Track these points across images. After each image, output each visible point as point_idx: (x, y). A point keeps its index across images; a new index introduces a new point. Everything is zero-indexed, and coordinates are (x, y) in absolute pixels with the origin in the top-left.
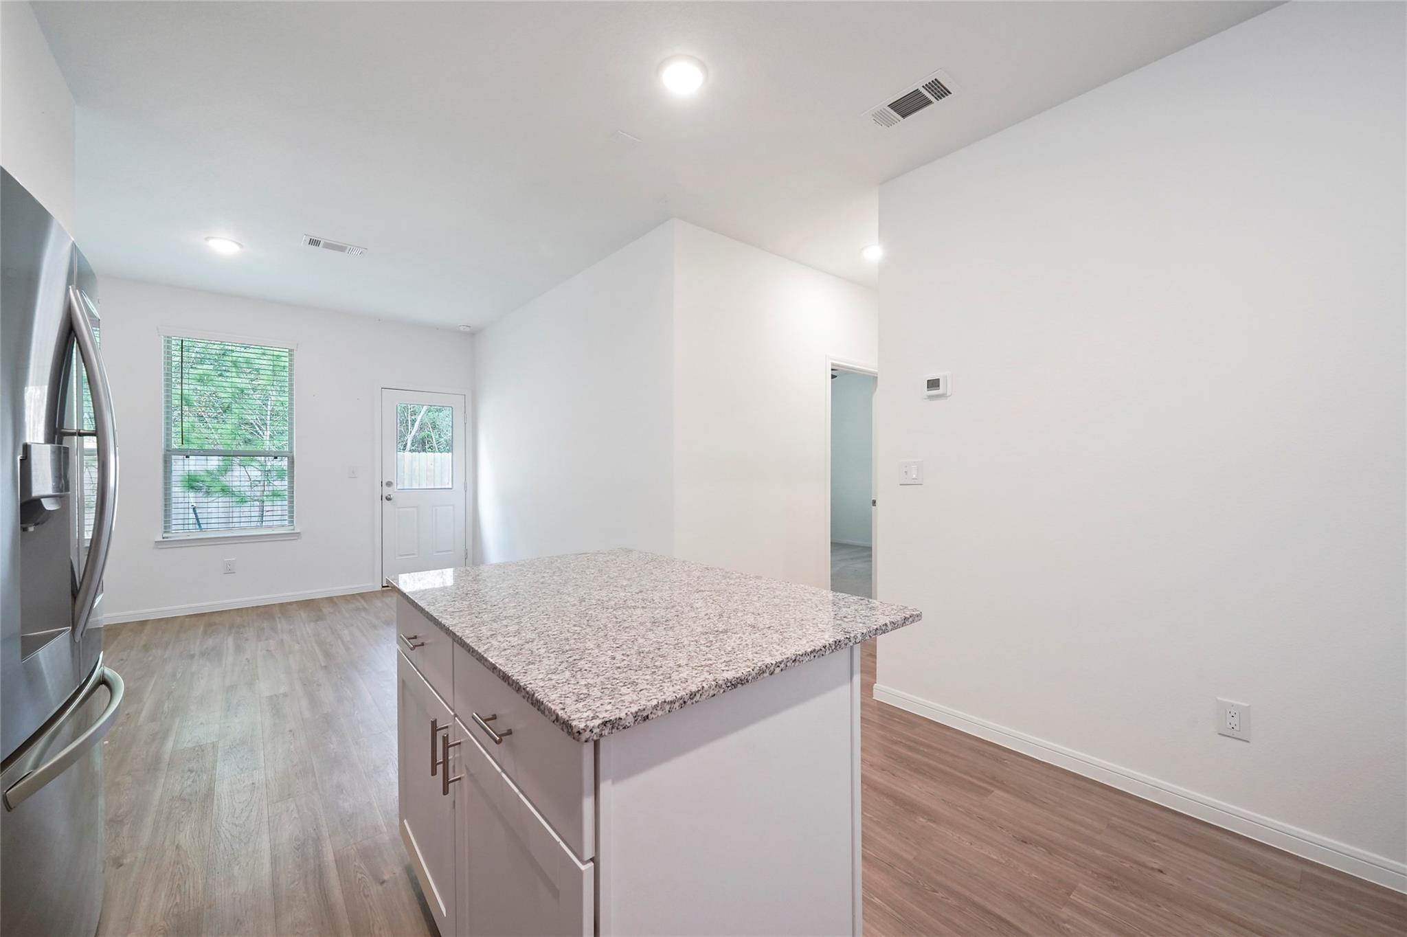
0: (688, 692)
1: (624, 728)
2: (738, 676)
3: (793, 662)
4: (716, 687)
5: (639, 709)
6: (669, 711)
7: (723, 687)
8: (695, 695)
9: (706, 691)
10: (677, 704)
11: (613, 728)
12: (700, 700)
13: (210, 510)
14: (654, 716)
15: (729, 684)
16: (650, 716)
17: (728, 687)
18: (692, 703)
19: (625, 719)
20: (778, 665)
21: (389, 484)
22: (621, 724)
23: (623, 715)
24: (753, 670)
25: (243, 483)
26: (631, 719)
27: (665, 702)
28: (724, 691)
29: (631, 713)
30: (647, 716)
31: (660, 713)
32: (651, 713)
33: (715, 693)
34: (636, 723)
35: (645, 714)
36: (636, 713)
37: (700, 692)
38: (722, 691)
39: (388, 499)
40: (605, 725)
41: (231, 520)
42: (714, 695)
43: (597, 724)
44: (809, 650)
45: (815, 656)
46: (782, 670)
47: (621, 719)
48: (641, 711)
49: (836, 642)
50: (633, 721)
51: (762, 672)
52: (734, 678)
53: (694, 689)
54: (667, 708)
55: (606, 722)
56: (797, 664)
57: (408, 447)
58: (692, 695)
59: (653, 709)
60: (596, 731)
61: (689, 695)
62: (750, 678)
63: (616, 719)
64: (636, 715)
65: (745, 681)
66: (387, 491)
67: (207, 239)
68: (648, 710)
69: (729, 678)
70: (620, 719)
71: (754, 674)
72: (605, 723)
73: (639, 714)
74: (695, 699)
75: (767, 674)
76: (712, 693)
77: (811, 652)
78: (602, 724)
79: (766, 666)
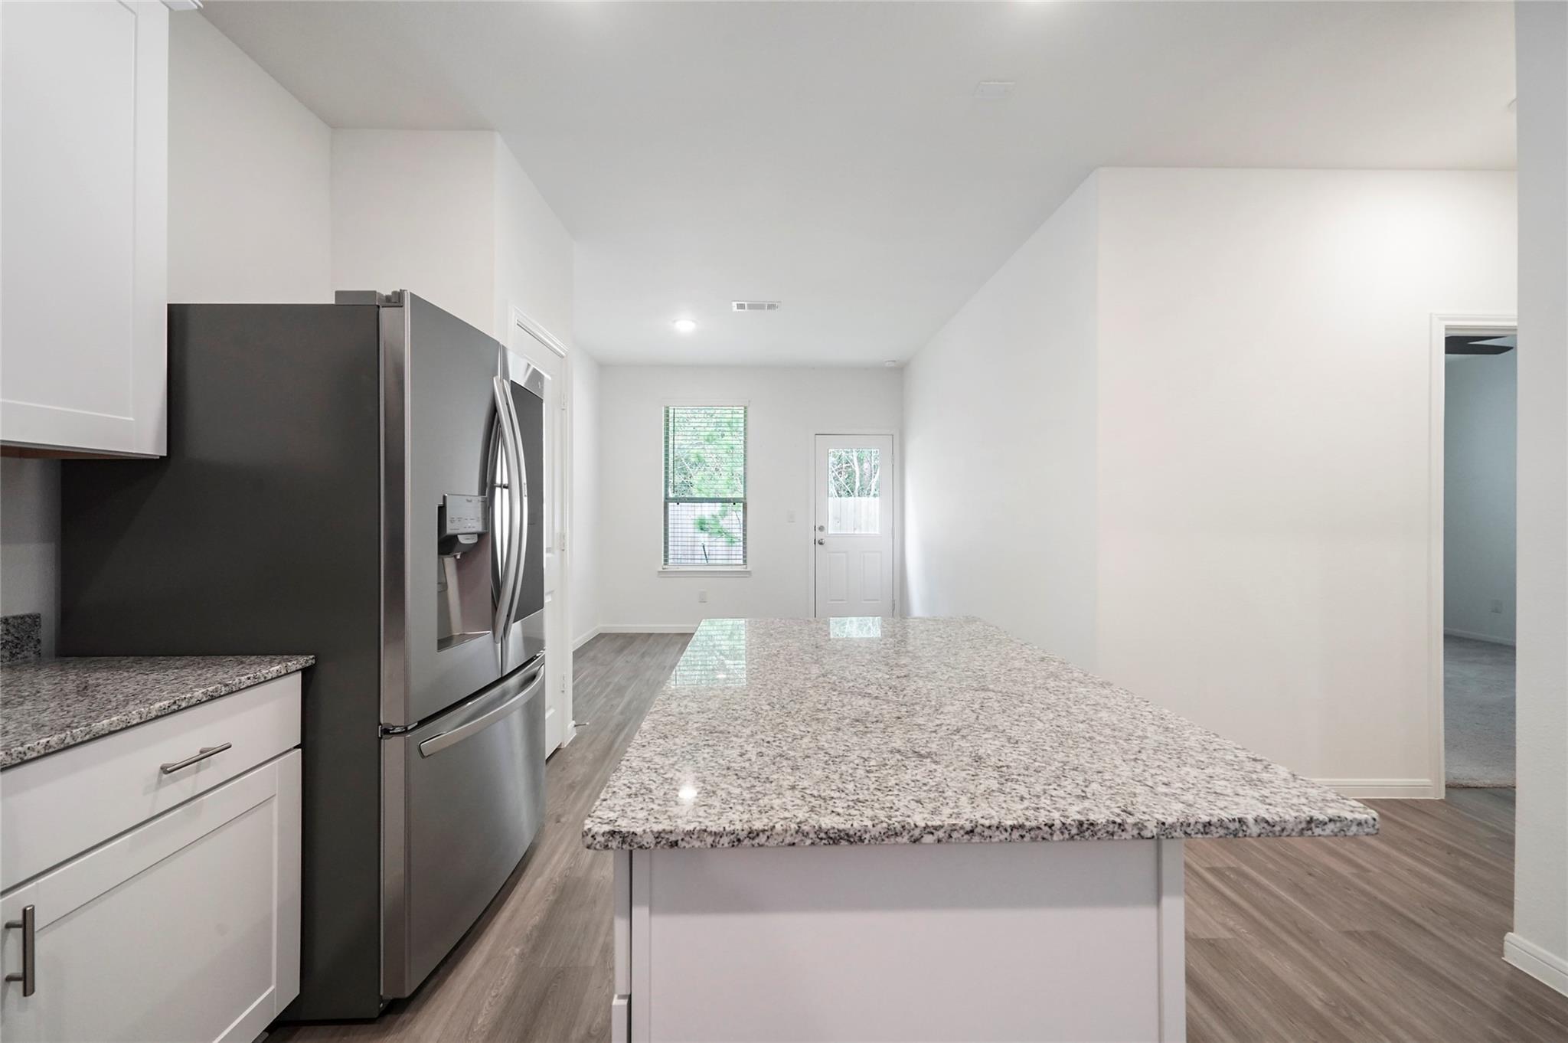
0: (746, 826)
1: (641, 847)
2: (842, 827)
3: (967, 833)
4: (797, 832)
5: (664, 830)
6: (712, 845)
7: (811, 836)
8: (758, 835)
9: (778, 834)
10: (725, 840)
11: (623, 842)
12: (767, 844)
13: (717, 548)
14: (687, 846)
15: (822, 835)
16: (682, 844)
17: (821, 839)
18: (753, 846)
19: (641, 836)
20: (930, 830)
21: (821, 529)
22: (635, 841)
23: (639, 831)
24: (874, 826)
25: (734, 526)
26: (649, 840)
27: (705, 831)
28: (813, 844)
29: (652, 831)
30: (676, 843)
31: (697, 844)
32: (682, 840)
33: (796, 841)
34: (659, 845)
35: (673, 838)
36: (660, 833)
37: (767, 833)
38: (808, 842)
39: (821, 544)
40: (612, 836)
41: (730, 557)
42: (794, 844)
43: (602, 831)
44: (1009, 823)
45: (1022, 837)
46: (939, 841)
47: (636, 834)
48: (667, 833)
49: (1081, 824)
50: (654, 842)
51: (892, 833)
52: (834, 828)
53: (758, 825)
54: (710, 840)
55: (615, 832)
56: (976, 839)
57: (872, 493)
58: (753, 834)
59: (685, 835)
60: (599, 838)
61: (745, 833)
62: (867, 836)
63: (628, 832)
64: (658, 836)
65: (857, 839)
66: (820, 536)
67: (675, 321)
68: (678, 834)
69: (824, 826)
70: (634, 834)
71: (875, 832)
72: (613, 833)
73: (662, 835)
74: (757, 841)
75: (905, 839)
76: (789, 840)
77: (1013, 827)
78: (609, 832)
79: (903, 827)
